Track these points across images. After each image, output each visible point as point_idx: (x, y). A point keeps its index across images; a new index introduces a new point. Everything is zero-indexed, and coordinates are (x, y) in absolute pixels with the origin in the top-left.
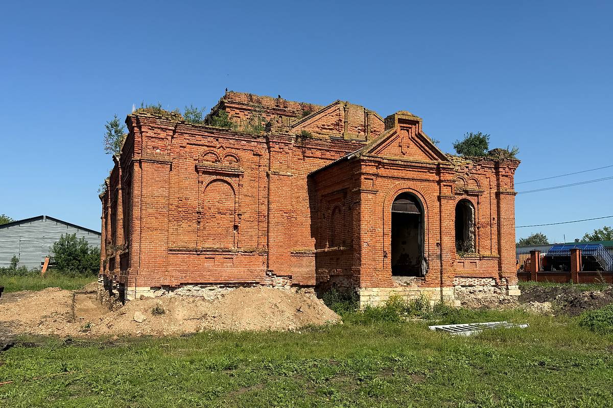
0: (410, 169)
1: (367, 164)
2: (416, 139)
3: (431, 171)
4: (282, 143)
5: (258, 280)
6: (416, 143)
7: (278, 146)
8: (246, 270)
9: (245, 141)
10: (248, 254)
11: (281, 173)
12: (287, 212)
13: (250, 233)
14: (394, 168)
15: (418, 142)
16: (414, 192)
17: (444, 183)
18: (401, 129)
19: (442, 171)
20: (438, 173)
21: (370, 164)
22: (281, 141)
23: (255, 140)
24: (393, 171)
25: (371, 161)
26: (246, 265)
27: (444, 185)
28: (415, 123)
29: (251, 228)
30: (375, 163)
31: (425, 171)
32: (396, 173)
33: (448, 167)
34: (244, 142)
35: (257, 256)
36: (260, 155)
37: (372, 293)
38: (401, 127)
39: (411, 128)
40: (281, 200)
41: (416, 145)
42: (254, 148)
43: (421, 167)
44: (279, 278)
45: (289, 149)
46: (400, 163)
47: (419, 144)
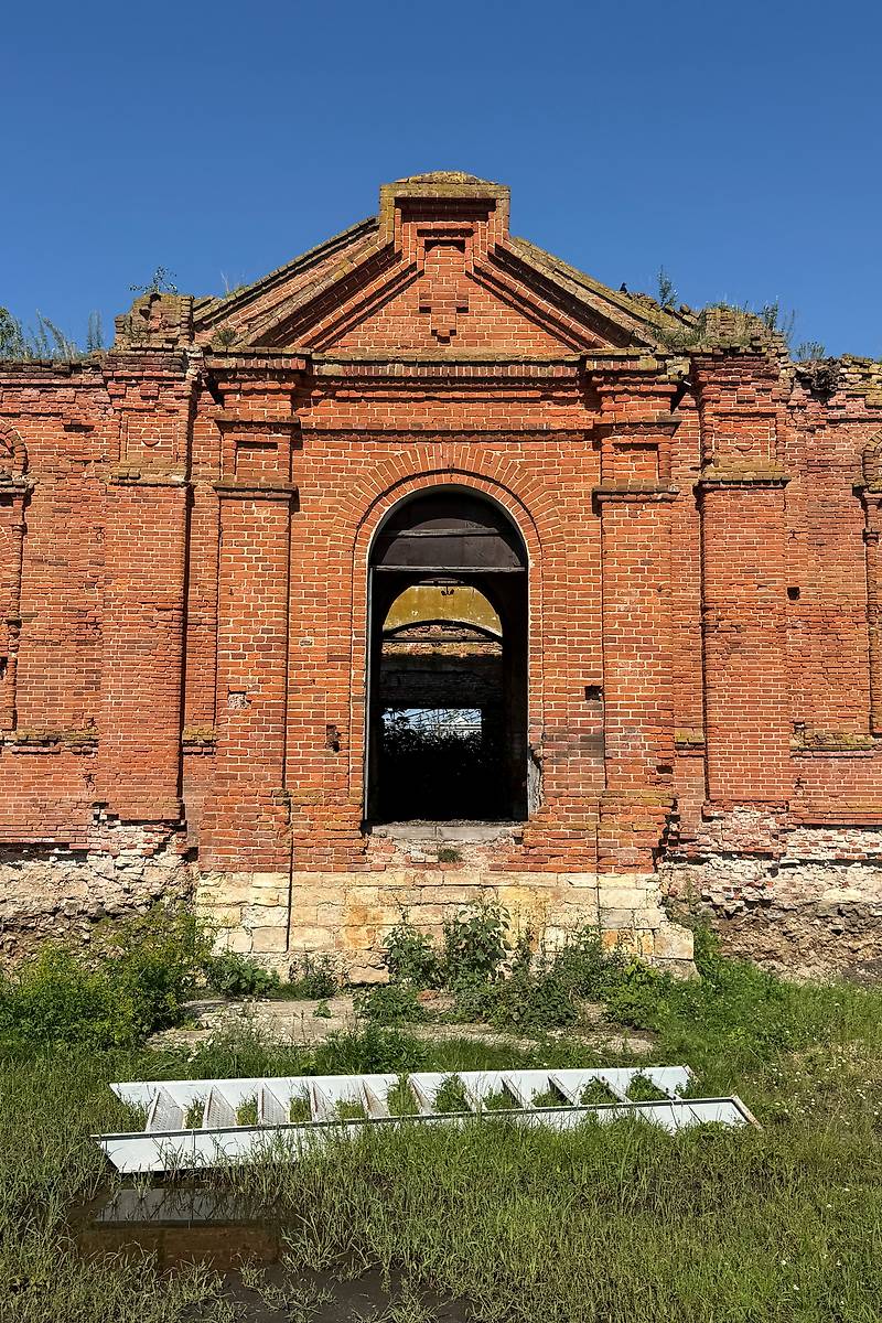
0: (457, 394)
1: (246, 386)
2: (496, 273)
3: (560, 394)
4: (149, 378)
5: (64, 836)
6: (500, 291)
7: (137, 390)
8: (24, 800)
9: (36, 386)
10: (33, 749)
11: (148, 478)
12: (169, 606)
13: (48, 683)
14: (381, 394)
15: (503, 286)
16: (475, 483)
17: (620, 439)
18: (429, 246)
19: (606, 388)
20: (593, 401)
21: (259, 385)
22: (146, 373)
23: (65, 381)
24: (377, 407)
25: (259, 373)
26: (27, 786)
27: (624, 447)
28: (480, 208)
29: (53, 662)
30: (282, 381)
31: (527, 394)
32: (389, 415)
33: (628, 365)
34: (28, 391)
35: (66, 755)
36: (88, 429)
37: (250, 895)
38: (421, 233)
39: (469, 233)
40: (145, 567)
41: (501, 297)
42: (65, 406)
43: (505, 379)
44: (133, 828)
45: (177, 398)
46: (399, 370)
47: (510, 291)
